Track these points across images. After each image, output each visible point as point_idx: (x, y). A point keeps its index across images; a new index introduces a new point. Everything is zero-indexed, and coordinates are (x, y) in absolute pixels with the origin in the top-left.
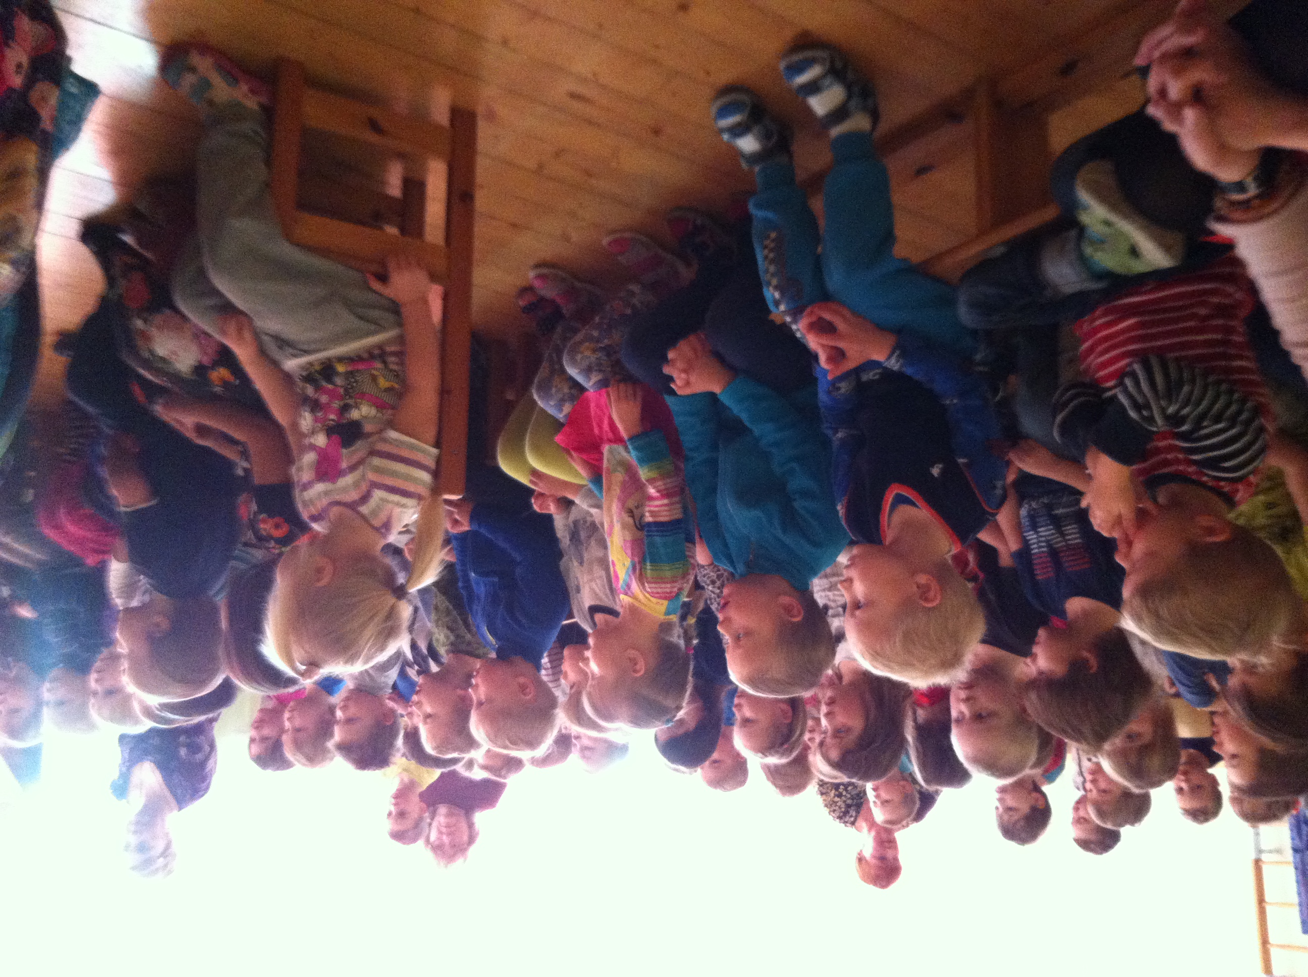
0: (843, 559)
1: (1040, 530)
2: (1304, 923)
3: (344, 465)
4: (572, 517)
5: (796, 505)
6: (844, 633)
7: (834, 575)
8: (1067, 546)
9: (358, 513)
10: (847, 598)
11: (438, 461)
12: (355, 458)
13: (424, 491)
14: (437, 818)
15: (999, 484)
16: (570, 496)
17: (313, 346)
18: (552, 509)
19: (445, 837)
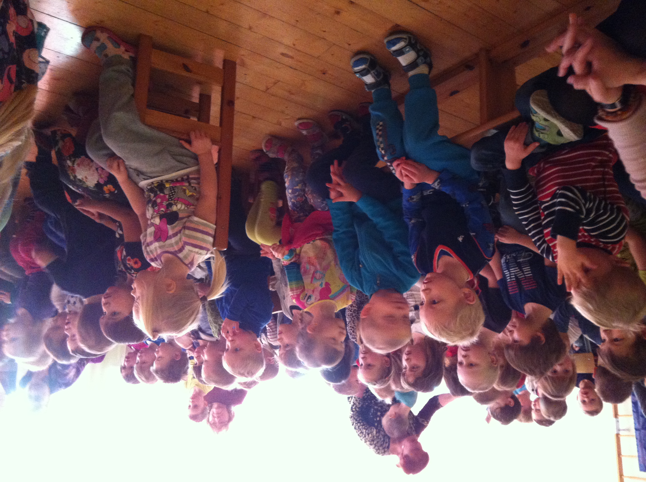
1: (511, 269)
2: (640, 466)
3: (170, 233)
8: (525, 277)
9: (177, 257)
11: (216, 232)
12: (176, 229)
13: (209, 246)
14: (212, 410)
15: (491, 245)
17: (153, 175)
19: (216, 419)
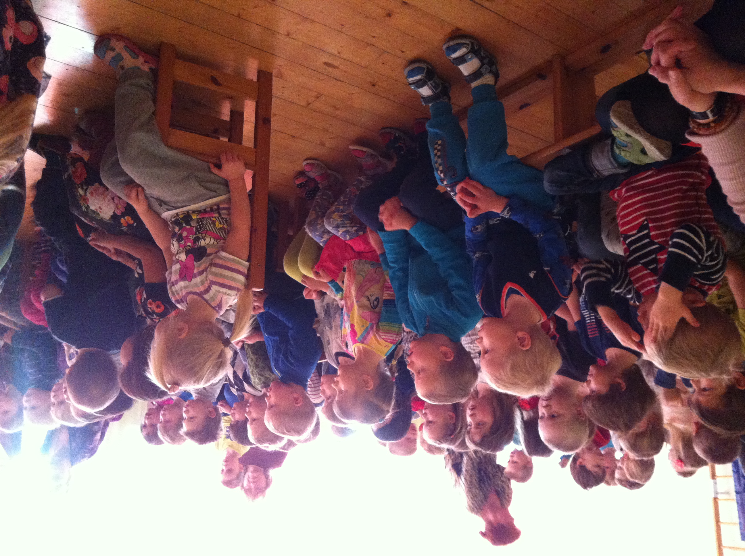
0: (478, 326)
2: (742, 534)
3: (195, 271)
4: (325, 302)
5: (453, 293)
6: (480, 368)
7: (473, 335)
9: (204, 298)
10: (480, 348)
11: (249, 270)
12: (203, 267)
13: (241, 287)
14: (247, 474)
15: (568, 282)
16: (324, 291)
17: (179, 205)
18: (314, 297)
19: (252, 485)
